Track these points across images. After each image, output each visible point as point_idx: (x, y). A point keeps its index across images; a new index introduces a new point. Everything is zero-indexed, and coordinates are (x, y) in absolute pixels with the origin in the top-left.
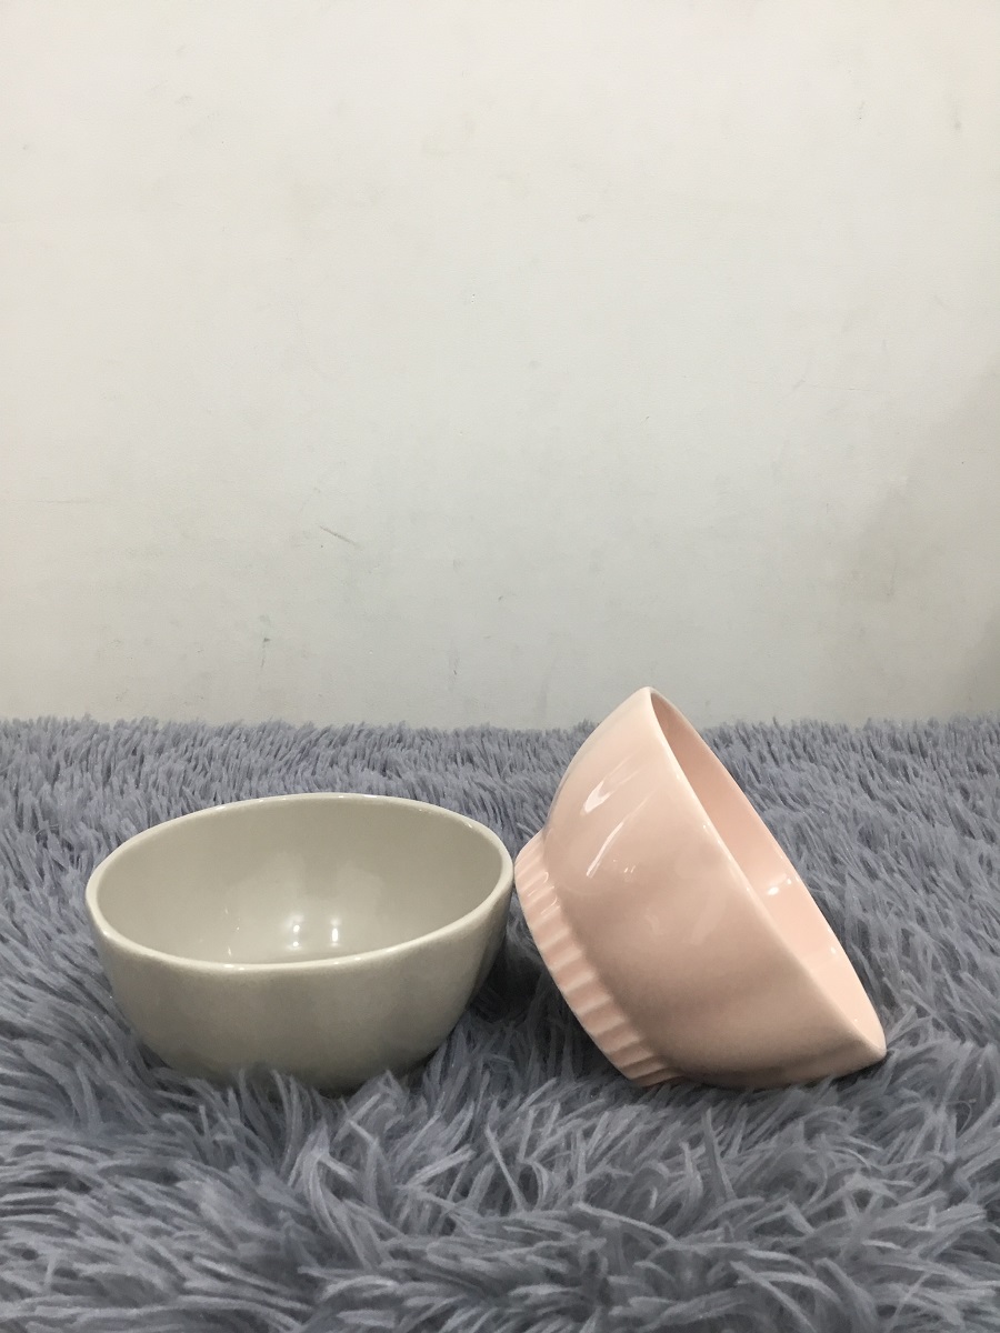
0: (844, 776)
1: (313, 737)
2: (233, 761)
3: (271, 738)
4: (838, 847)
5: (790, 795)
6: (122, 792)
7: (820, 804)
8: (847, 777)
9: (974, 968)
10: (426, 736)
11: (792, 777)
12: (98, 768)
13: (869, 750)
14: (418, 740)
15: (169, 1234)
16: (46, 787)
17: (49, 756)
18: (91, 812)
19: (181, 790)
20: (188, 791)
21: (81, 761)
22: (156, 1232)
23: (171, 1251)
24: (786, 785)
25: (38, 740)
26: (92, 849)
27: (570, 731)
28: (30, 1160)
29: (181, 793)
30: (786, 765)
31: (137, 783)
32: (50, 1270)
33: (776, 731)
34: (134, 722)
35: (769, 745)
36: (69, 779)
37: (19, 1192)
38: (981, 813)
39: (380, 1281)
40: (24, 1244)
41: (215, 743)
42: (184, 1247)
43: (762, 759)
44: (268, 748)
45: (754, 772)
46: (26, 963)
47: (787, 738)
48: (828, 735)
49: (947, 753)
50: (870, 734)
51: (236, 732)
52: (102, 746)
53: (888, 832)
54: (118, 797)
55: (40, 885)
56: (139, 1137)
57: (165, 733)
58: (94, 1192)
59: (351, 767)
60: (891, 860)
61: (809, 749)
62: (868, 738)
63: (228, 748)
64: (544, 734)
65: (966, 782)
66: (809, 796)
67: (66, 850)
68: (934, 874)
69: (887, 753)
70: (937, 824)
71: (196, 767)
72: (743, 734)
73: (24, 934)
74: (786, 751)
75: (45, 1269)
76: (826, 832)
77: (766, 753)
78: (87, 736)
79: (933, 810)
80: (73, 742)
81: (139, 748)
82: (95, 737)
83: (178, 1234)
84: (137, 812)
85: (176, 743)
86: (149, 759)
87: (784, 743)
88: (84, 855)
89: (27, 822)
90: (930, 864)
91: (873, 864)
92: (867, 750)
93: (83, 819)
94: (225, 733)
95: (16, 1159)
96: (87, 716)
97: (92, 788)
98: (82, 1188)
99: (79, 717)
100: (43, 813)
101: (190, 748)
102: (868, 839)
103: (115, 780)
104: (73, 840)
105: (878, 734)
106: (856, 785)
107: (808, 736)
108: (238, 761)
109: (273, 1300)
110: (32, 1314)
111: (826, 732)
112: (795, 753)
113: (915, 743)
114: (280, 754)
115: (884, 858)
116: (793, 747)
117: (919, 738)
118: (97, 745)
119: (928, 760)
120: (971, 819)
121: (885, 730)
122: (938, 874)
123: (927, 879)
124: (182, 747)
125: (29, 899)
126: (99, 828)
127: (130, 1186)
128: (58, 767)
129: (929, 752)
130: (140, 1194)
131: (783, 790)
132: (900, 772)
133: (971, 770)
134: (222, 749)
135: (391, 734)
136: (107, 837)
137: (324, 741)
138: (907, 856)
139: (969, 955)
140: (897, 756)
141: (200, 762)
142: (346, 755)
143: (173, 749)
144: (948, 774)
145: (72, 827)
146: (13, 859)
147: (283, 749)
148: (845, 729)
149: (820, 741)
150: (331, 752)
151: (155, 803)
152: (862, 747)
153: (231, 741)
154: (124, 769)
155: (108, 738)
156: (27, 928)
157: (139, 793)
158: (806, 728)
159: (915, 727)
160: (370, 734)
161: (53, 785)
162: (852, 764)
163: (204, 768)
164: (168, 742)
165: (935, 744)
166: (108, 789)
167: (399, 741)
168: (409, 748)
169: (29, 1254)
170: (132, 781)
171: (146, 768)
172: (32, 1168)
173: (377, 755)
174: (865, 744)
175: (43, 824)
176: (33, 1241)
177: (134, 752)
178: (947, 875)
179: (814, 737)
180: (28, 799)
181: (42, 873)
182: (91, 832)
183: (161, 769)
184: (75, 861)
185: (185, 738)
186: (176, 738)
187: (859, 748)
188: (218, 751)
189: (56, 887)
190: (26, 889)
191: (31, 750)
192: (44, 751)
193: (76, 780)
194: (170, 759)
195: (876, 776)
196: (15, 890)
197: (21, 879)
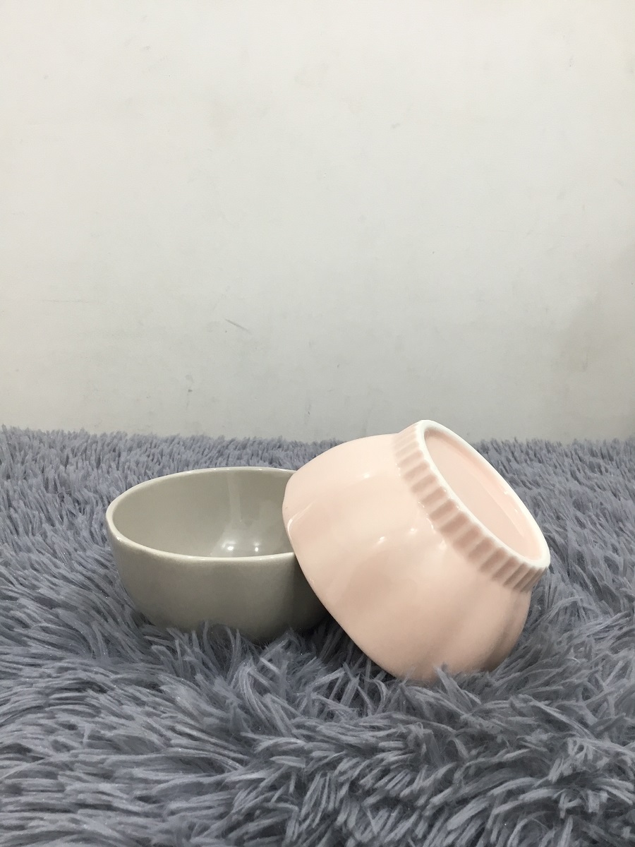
0: (561, 471)
1: (225, 444)
2: (176, 457)
3: (199, 444)
4: (561, 510)
5: (528, 481)
6: (108, 472)
7: (548, 486)
8: (563, 471)
10: (295, 445)
11: (529, 471)
12: (93, 458)
14: (291, 446)
15: (158, 716)
16: (62, 467)
17: (62, 450)
18: (90, 483)
19: (145, 472)
21: (82, 455)
22: (149, 715)
23: (161, 725)
24: (526, 475)
25: (54, 442)
26: (93, 504)
28: (67, 675)
30: (524, 465)
31: (118, 467)
32: (86, 736)
33: (516, 445)
34: (112, 433)
35: (513, 453)
36: (75, 464)
37: (62, 693)
39: (293, 740)
40: (68, 721)
41: (164, 447)
42: (169, 723)
43: (509, 461)
44: (196, 451)
45: (505, 467)
46: (56, 566)
47: (524, 449)
48: (549, 448)
49: (626, 459)
50: (577, 447)
51: (176, 441)
52: (94, 446)
53: (591, 502)
54: (106, 475)
55: (62, 523)
56: (134, 665)
57: (132, 440)
58: (109, 693)
59: (250, 461)
60: (594, 518)
61: (538, 455)
62: (575, 450)
63: (172, 449)
66: (540, 482)
67: (76, 504)
68: (622, 526)
69: (588, 458)
70: (622, 498)
71: (153, 460)
72: (495, 446)
73: (54, 551)
74: (523, 456)
75: (83, 735)
76: (553, 502)
77: (511, 458)
78: (84, 440)
79: (619, 491)
80: (76, 443)
81: (117, 448)
82: (89, 441)
83: (164, 715)
84: (119, 483)
85: (139, 446)
86: (124, 454)
87: (522, 452)
88: (88, 508)
89: (51, 487)
90: (619, 520)
91: (583, 520)
92: (575, 456)
93: (86, 487)
94: (170, 440)
95: (59, 675)
97: (90, 469)
98: (102, 690)
99: (78, 431)
100: (60, 483)
101: (149, 450)
102: (579, 506)
103: (104, 466)
104: (81, 499)
105: (582, 447)
106: (569, 476)
107: (537, 449)
108: (180, 456)
109: (226, 752)
110: (77, 759)
111: (549, 446)
112: (530, 458)
113: (605, 452)
114: (205, 453)
115: (590, 517)
116: (527, 454)
117: (607, 450)
118: (91, 446)
119: (614, 463)
121: (586, 445)
122: (624, 525)
123: (617, 529)
124: (144, 448)
125: (55, 531)
126: (96, 492)
127: (131, 690)
128: (68, 458)
129: (615, 458)
130: (138, 694)
131: (523, 478)
132: (596, 470)
134: (169, 450)
135: (274, 443)
136: (102, 498)
137: (232, 447)
138: (605, 516)
140: (594, 460)
141: (156, 457)
142: (247, 454)
143: (138, 450)
144: (627, 471)
145: (79, 491)
146: (44, 508)
147: (207, 451)
148: (560, 445)
149: (545, 451)
150: (237, 452)
151: (129, 477)
152: (572, 455)
153: (174, 445)
154: (109, 459)
155: (97, 442)
156: (56, 547)
157: (119, 472)
158: (536, 443)
159: (605, 443)
160: (260, 443)
161: (66, 466)
162: (566, 464)
163: (158, 461)
164: (135, 446)
165: (618, 454)
166: (100, 471)
167: (279, 447)
168: (286, 451)
169: (72, 727)
170: (114, 465)
171: (122, 459)
172: (69, 679)
173: (266, 455)
174: (573, 452)
175: (61, 489)
176: (73, 720)
177: (114, 451)
178: (629, 526)
179: (541, 448)
180: (51, 474)
181: (62, 518)
182: (91, 494)
183: (132, 460)
184: (82, 511)
185: (145, 443)
186: (139, 443)
187: (570, 455)
188: (167, 451)
189: (72, 525)
190: (53, 525)
191: (50, 447)
192: (58, 448)
193: (80, 465)
194: (137, 455)
195: (581, 471)
196: (46, 526)
197: (50, 520)
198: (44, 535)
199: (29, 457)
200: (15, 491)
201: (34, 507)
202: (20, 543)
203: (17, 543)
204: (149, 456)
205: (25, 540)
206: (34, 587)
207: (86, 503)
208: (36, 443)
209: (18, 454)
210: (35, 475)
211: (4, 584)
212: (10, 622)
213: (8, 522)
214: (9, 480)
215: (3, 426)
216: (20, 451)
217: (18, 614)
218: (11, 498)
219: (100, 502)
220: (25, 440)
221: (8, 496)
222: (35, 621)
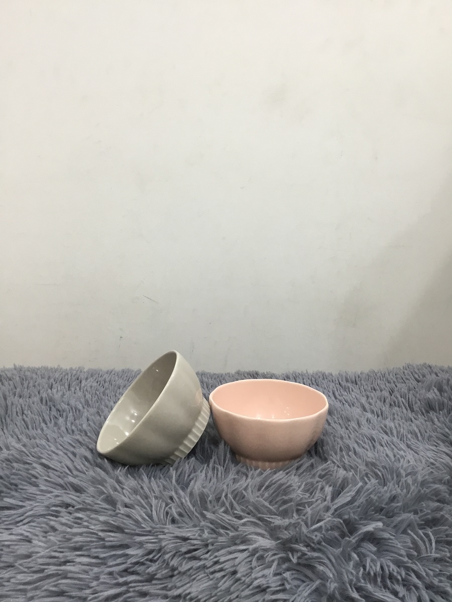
2: (114, 383)
3: (126, 375)
6: (75, 393)
8: (329, 391)
9: (355, 453)
12: (66, 384)
13: (338, 382)
16: (49, 390)
17: (48, 379)
18: (65, 400)
19: (96, 393)
20: (98, 393)
21: (60, 382)
25: (44, 374)
26: (67, 411)
27: (233, 373)
29: (96, 394)
31: (80, 389)
34: (76, 368)
36: (56, 388)
38: (370, 404)
41: (106, 376)
44: (125, 379)
46: (50, 447)
47: (310, 377)
48: (324, 376)
49: (364, 383)
51: (113, 373)
52: (66, 377)
55: (50, 423)
57: (88, 372)
60: (336, 419)
61: (317, 381)
62: (338, 378)
63: (111, 378)
64: (224, 374)
65: (368, 393)
67: (58, 411)
68: (350, 424)
69: (344, 383)
71: (99, 385)
72: (294, 375)
73: (48, 438)
79: (355, 403)
80: (57, 375)
82: (63, 374)
84: (82, 400)
85: (92, 376)
86: (84, 382)
88: (65, 414)
89: (44, 402)
91: (330, 421)
93: (63, 402)
94: (109, 372)
96: (59, 366)
97: (65, 391)
100: (49, 399)
101: (97, 378)
103: (73, 389)
104: (61, 409)
107: (317, 377)
111: (324, 375)
117: (355, 377)
118: (65, 376)
119: (357, 386)
120: (367, 406)
121: (344, 374)
123: (347, 426)
124: (95, 377)
125: (48, 427)
126: (68, 405)
128: (52, 384)
129: (358, 383)
132: (347, 390)
133: (372, 389)
134: (109, 378)
136: (72, 408)
139: (354, 448)
140: (347, 384)
141: (101, 382)
143: (91, 378)
144: (363, 391)
145: (60, 404)
146: (41, 414)
148: (331, 375)
151: (87, 396)
154: (75, 384)
155: (68, 374)
156: (48, 436)
157: (81, 393)
161: (51, 389)
162: (331, 387)
163: (103, 385)
165: (361, 380)
166: (70, 392)
170: (78, 389)
171: (82, 384)
177: (78, 379)
178: (353, 424)
179: (319, 377)
180: (44, 395)
181: (51, 420)
182: (66, 406)
183: (88, 385)
184: (61, 416)
185: (95, 374)
186: (92, 374)
187: (334, 381)
188: (107, 380)
189: (56, 424)
190: (46, 424)
191: (42, 378)
192: (46, 378)
193: (59, 388)
194: (91, 382)
195: (339, 391)
196: (43, 425)
197: (44, 421)
198: (42, 430)
199: (31, 384)
200: (25, 405)
201: (36, 414)
202: (30, 435)
203: (28, 434)
204: (97, 382)
205: (32, 432)
206: (40, 458)
207: (64, 411)
208: (34, 376)
209: (24, 382)
210: (35, 396)
211: (25, 456)
212: (29, 476)
213: (23, 422)
214: (21, 399)
215: (14, 365)
216: (26, 381)
217: (33, 472)
218: (23, 409)
219: (71, 411)
220: (28, 374)
221: (22, 407)
222: (41, 476)
